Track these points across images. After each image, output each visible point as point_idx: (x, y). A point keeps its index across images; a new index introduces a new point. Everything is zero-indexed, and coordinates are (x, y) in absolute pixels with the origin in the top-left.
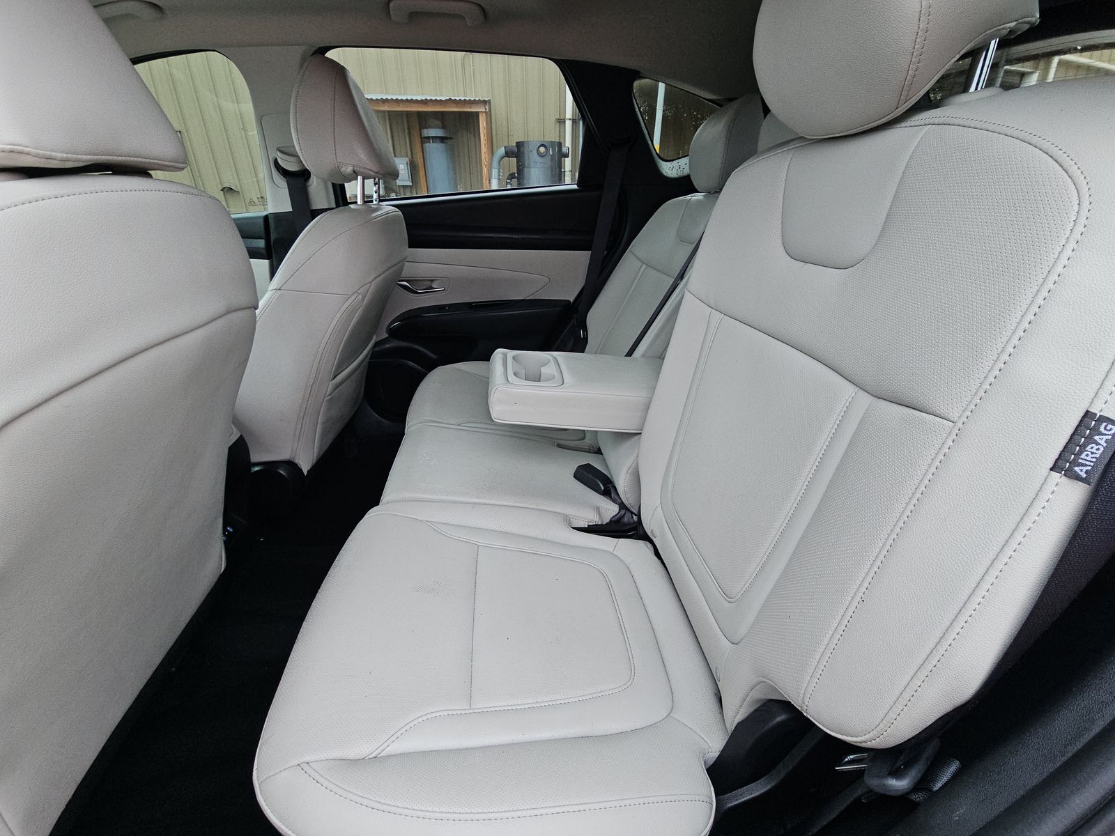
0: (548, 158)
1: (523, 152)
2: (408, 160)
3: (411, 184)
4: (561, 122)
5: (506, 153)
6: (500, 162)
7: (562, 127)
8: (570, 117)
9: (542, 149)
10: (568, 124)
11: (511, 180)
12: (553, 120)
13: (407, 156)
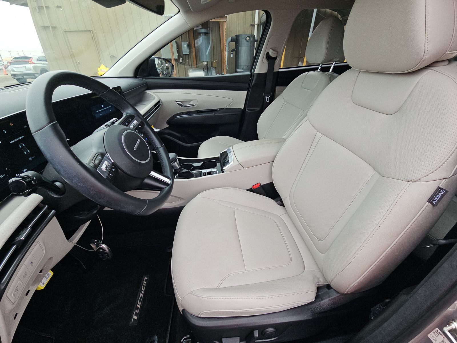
0: (250, 42)
1: (239, 40)
2: (187, 42)
3: (189, 54)
4: (253, 25)
5: (232, 40)
6: (229, 43)
7: (253, 28)
8: (257, 23)
9: (248, 38)
10: (256, 26)
11: (233, 52)
12: (249, 24)
13: (187, 41)
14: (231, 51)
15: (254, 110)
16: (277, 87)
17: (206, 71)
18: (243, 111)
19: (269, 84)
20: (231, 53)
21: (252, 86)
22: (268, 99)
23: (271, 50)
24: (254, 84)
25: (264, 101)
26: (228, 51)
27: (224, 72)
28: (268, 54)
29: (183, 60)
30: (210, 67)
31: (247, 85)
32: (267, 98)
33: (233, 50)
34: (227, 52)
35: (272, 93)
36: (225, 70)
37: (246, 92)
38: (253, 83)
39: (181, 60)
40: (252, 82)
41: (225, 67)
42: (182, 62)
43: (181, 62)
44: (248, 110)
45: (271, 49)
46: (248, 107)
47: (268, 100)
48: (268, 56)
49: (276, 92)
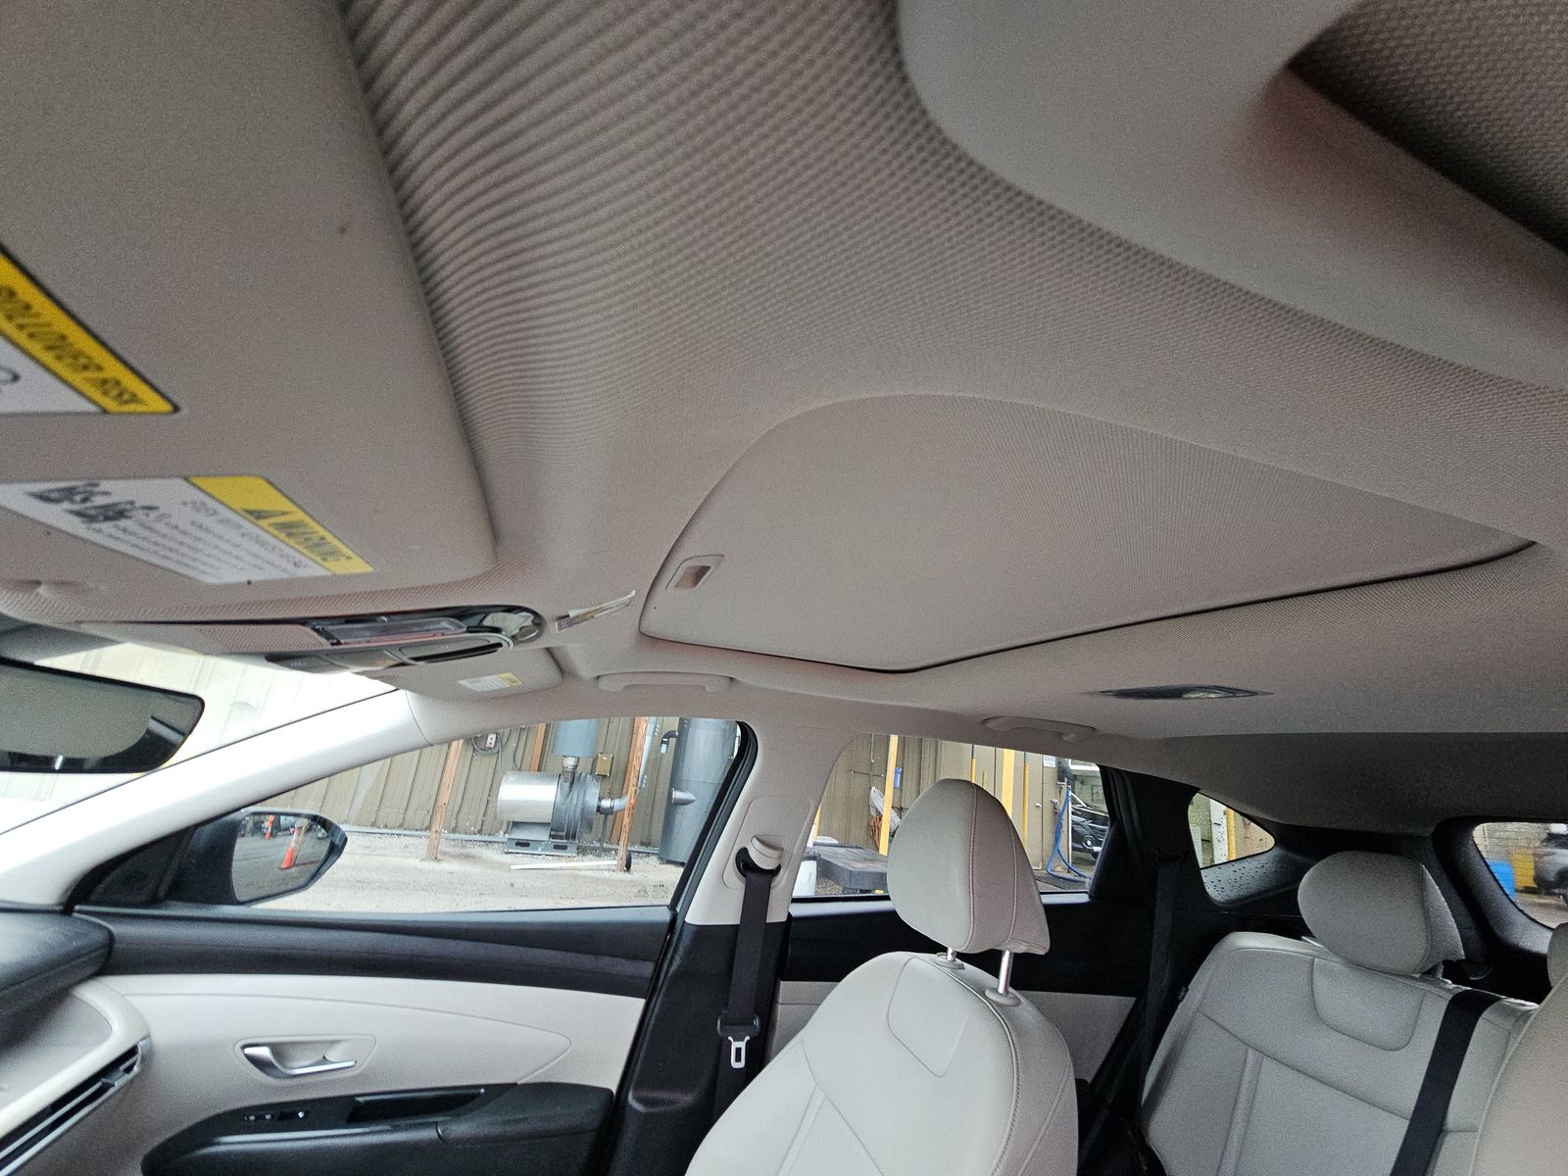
11: (668, 739)
14: (663, 733)
15: (671, 1102)
16: (783, 984)
17: (568, 784)
18: (613, 1105)
19: (746, 975)
20: (663, 742)
21: (669, 975)
22: (738, 1050)
23: (755, 841)
24: (677, 970)
25: (718, 1058)
26: (653, 735)
27: (629, 794)
28: (743, 855)
29: (499, 744)
30: (583, 774)
31: (647, 969)
32: (735, 1045)
33: (669, 735)
34: (648, 739)
35: (757, 1022)
36: (632, 789)
37: (640, 1003)
38: (674, 968)
39: (489, 740)
40: (672, 959)
41: (633, 781)
42: (492, 746)
43: (488, 745)
44: (639, 1100)
45: (754, 839)
46: (639, 1086)
47: (738, 1059)
48: (744, 863)
49: (780, 1007)
